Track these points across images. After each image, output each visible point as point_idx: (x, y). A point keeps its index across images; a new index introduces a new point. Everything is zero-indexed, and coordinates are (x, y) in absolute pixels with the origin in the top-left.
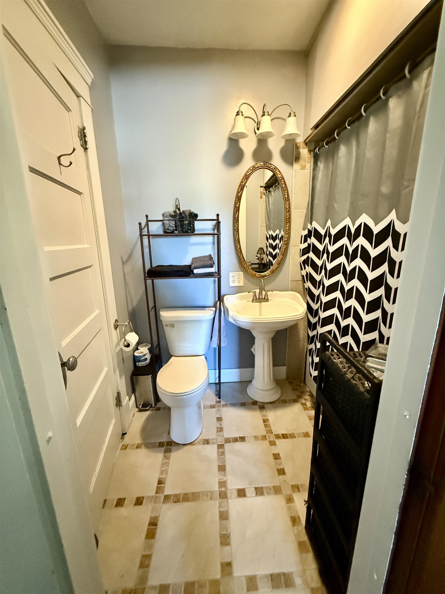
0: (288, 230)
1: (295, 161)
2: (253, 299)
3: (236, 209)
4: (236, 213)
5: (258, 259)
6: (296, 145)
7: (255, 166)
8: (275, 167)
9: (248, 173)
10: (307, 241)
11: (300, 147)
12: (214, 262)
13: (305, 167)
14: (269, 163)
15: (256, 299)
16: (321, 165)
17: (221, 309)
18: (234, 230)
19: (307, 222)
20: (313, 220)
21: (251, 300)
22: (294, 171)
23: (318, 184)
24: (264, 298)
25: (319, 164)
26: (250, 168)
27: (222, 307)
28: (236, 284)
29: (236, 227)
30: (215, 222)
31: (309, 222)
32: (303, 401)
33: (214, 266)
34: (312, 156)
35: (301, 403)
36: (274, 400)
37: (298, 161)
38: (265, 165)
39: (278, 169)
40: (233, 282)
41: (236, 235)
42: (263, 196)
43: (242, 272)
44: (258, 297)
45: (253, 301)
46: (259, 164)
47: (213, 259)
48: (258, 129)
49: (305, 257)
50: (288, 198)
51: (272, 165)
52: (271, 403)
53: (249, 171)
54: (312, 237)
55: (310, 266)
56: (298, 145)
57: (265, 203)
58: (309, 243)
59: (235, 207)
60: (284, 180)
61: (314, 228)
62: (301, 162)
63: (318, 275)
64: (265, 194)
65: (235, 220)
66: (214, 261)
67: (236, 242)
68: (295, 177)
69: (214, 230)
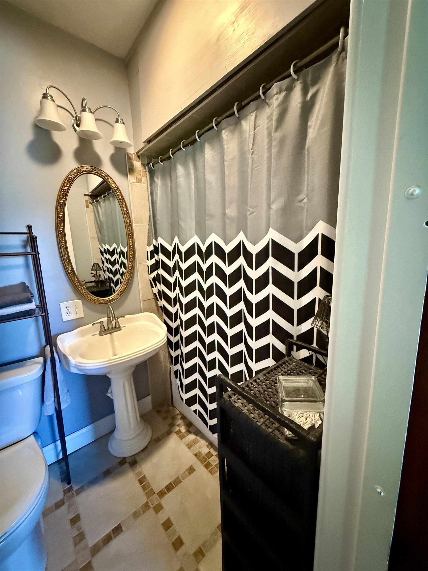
0: (132, 246)
1: (129, 172)
2: (101, 332)
3: (59, 220)
4: (59, 225)
5: (94, 276)
6: (128, 155)
7: (79, 169)
8: (107, 175)
9: (71, 175)
10: (154, 257)
11: (133, 159)
12: (31, 294)
13: (141, 180)
14: (99, 169)
15: (105, 330)
16: (158, 181)
17: (54, 357)
18: (60, 247)
19: (151, 237)
20: (158, 236)
21: (98, 333)
22: (129, 183)
23: (158, 199)
24: (115, 327)
25: (156, 179)
26: (73, 171)
27: (56, 355)
28: (73, 317)
29: (62, 243)
30: (25, 236)
31: (154, 238)
32: (177, 429)
33: (33, 300)
34: (147, 170)
35: (175, 432)
36: (145, 445)
37: (132, 173)
38: (93, 170)
39: (111, 178)
40: (68, 315)
41: (63, 253)
42: (89, 206)
43: (79, 300)
44: (106, 328)
45: (100, 334)
46: (86, 167)
47: (30, 288)
48: (78, 125)
49: (155, 274)
50: (127, 211)
51: (102, 172)
52: (143, 450)
53: (73, 173)
54: (160, 254)
55: (162, 283)
56: (130, 155)
57: (93, 213)
58: (156, 259)
59: (57, 217)
60: (119, 190)
61: (161, 244)
62: (136, 174)
63: (171, 291)
64: (91, 204)
65: (59, 234)
66: (32, 292)
67: (66, 262)
68: (132, 189)
69: (25, 247)
